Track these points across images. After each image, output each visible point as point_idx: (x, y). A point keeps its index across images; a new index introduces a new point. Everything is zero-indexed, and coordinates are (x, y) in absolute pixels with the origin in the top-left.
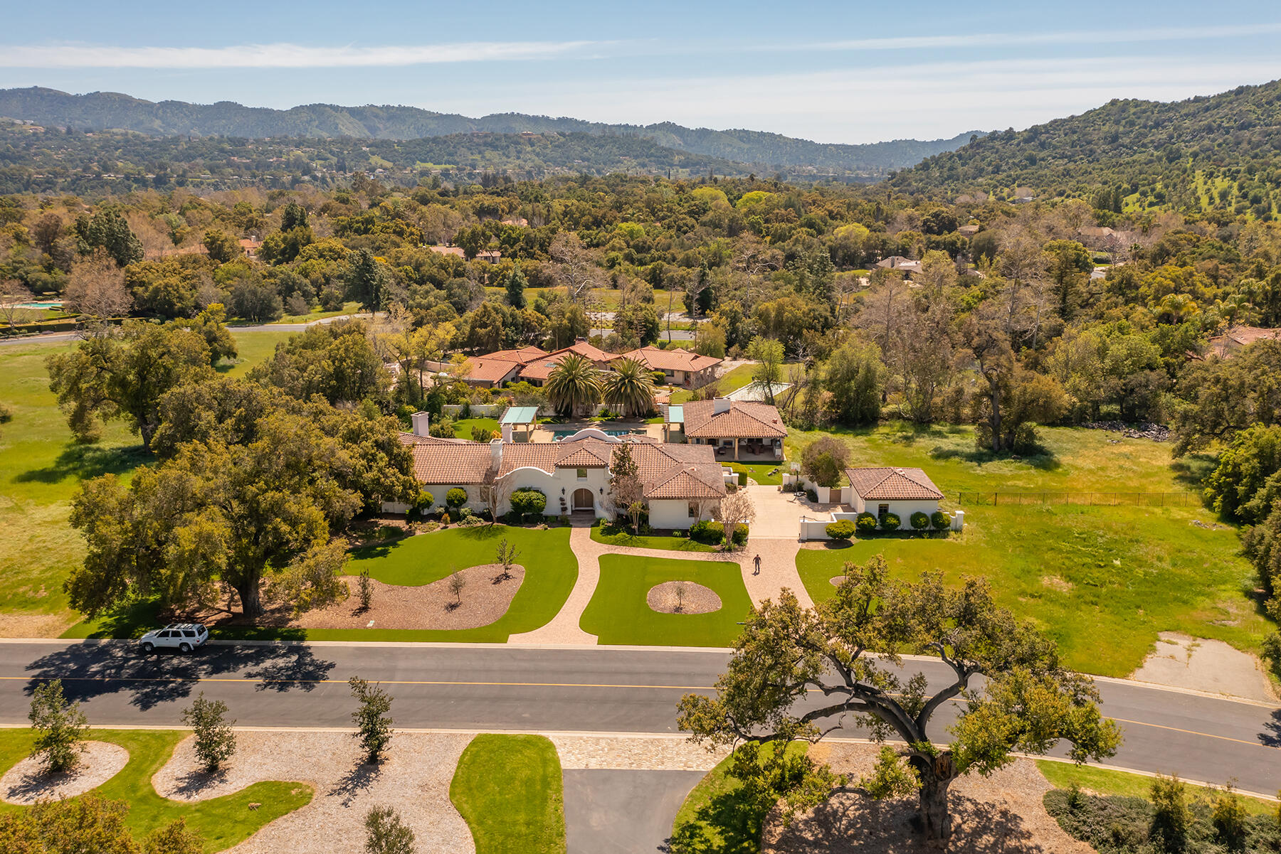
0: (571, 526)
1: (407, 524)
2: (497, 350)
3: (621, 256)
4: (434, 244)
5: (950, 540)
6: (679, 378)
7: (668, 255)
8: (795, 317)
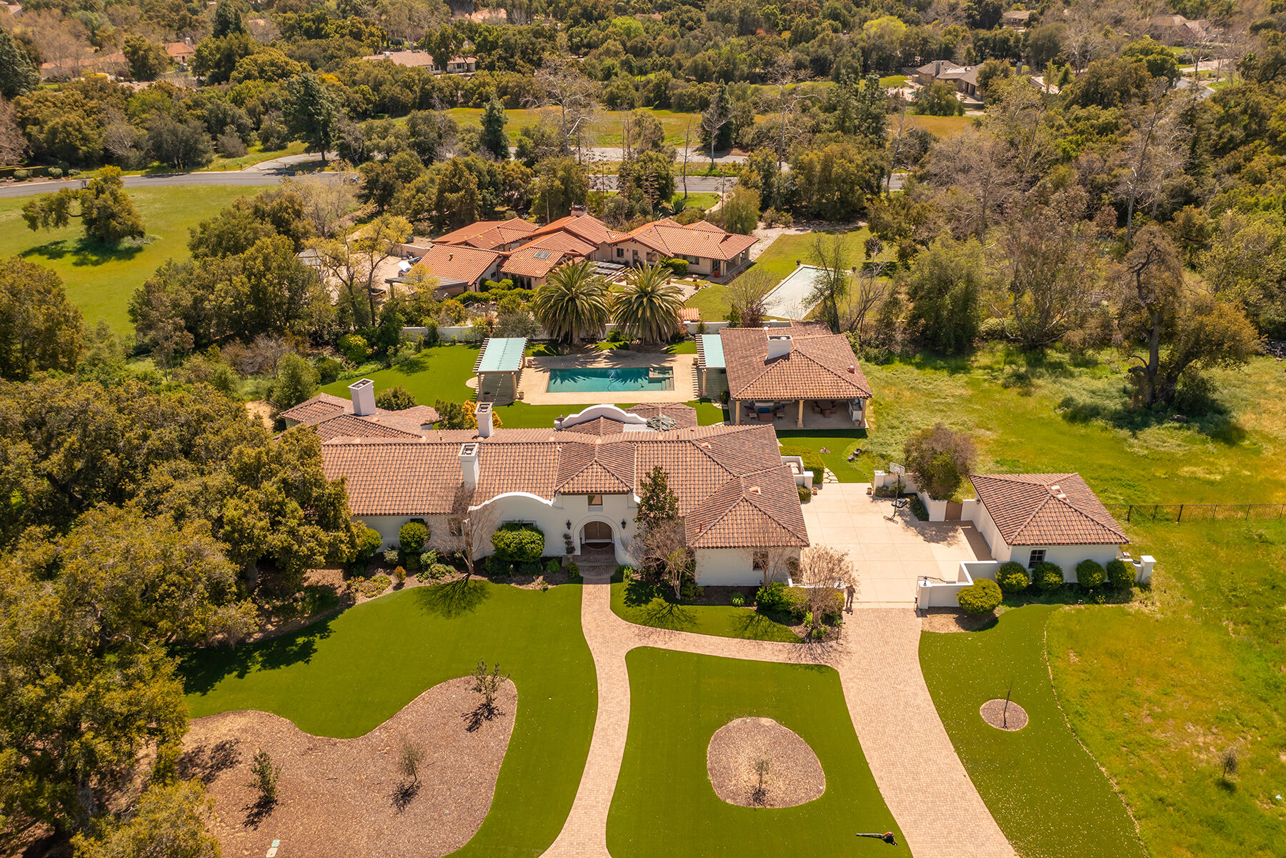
0: (580, 581)
1: (346, 578)
2: (473, 221)
3: (617, 63)
4: (397, 46)
5: (1134, 606)
6: (706, 267)
7: (673, 62)
8: (847, 171)
